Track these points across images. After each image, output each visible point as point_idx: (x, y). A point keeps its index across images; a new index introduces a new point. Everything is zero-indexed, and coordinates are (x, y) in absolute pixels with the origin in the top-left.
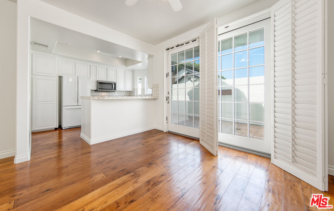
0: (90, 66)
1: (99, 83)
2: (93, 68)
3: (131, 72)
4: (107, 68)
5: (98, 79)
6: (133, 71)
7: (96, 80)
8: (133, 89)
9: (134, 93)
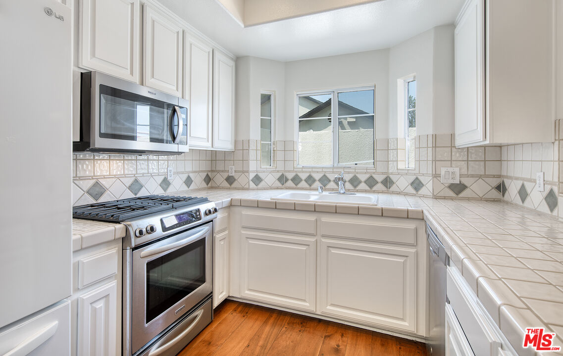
1: (105, 90)
3: (232, 63)
7: (77, 65)
8: (236, 142)
9: (245, 160)
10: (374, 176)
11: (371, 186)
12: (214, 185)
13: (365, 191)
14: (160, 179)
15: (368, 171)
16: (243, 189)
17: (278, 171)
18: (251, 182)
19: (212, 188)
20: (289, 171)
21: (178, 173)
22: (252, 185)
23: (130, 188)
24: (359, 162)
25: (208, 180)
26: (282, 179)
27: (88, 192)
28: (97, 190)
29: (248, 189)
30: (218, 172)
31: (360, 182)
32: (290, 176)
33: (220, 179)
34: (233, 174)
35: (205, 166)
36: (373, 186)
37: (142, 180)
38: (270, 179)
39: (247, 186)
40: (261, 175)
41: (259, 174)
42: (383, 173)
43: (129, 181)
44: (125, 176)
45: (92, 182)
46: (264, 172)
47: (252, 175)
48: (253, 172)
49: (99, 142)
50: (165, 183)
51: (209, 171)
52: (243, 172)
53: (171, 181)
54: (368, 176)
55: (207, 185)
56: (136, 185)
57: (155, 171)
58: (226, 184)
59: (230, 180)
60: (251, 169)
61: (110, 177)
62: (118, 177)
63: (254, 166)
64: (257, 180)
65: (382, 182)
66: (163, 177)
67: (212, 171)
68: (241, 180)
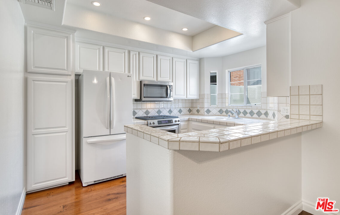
0: (129, 52)
1: (144, 85)
2: (133, 55)
3: (197, 62)
4: (157, 56)
5: (142, 78)
6: (200, 60)
7: (139, 79)
8: (200, 95)
9: (203, 103)
10: (260, 110)
11: (259, 116)
12: (193, 113)
13: (257, 118)
14: (168, 110)
15: (258, 108)
16: (202, 115)
17: (219, 108)
18: (205, 112)
19: (192, 114)
20: (224, 108)
21: (175, 108)
22: (206, 113)
23: (157, 112)
24: (257, 104)
25: (190, 111)
26: (221, 111)
27: (145, 113)
28: (147, 112)
29: (204, 115)
30: (194, 107)
31: (254, 114)
32: (224, 110)
33: (194, 111)
34: (199, 109)
35: (188, 105)
36: (260, 116)
37: (161, 110)
38: (214, 111)
39: (203, 114)
40: (210, 109)
41: (209, 109)
42: (264, 109)
43: (157, 110)
44: (156, 108)
45: (146, 110)
46: (212, 108)
47: (206, 109)
48: (206, 108)
49: (143, 99)
50: (170, 111)
51: (191, 107)
52: (202, 108)
53: (172, 111)
54: (257, 110)
55: (190, 113)
56: (159, 112)
57: (166, 107)
58: (196, 113)
59: (198, 111)
60: (205, 107)
61: (151, 109)
62: (153, 109)
63: (207, 105)
64: (208, 111)
65: (264, 114)
66: (169, 109)
67: (192, 107)
68: (202, 112)
